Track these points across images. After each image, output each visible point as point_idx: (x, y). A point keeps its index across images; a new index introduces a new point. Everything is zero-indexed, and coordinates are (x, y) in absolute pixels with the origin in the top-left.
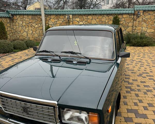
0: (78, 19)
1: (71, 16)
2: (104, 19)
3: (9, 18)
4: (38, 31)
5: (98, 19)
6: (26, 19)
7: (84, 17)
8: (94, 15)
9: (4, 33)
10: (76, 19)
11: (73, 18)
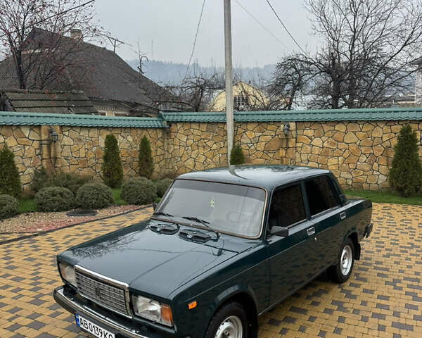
0: (310, 133)
1: (293, 125)
2: (377, 131)
3: (163, 129)
4: (218, 159)
5: (361, 131)
6: (196, 132)
7: (326, 127)
8: (350, 122)
9: (147, 161)
10: (306, 132)
11: (297, 129)
